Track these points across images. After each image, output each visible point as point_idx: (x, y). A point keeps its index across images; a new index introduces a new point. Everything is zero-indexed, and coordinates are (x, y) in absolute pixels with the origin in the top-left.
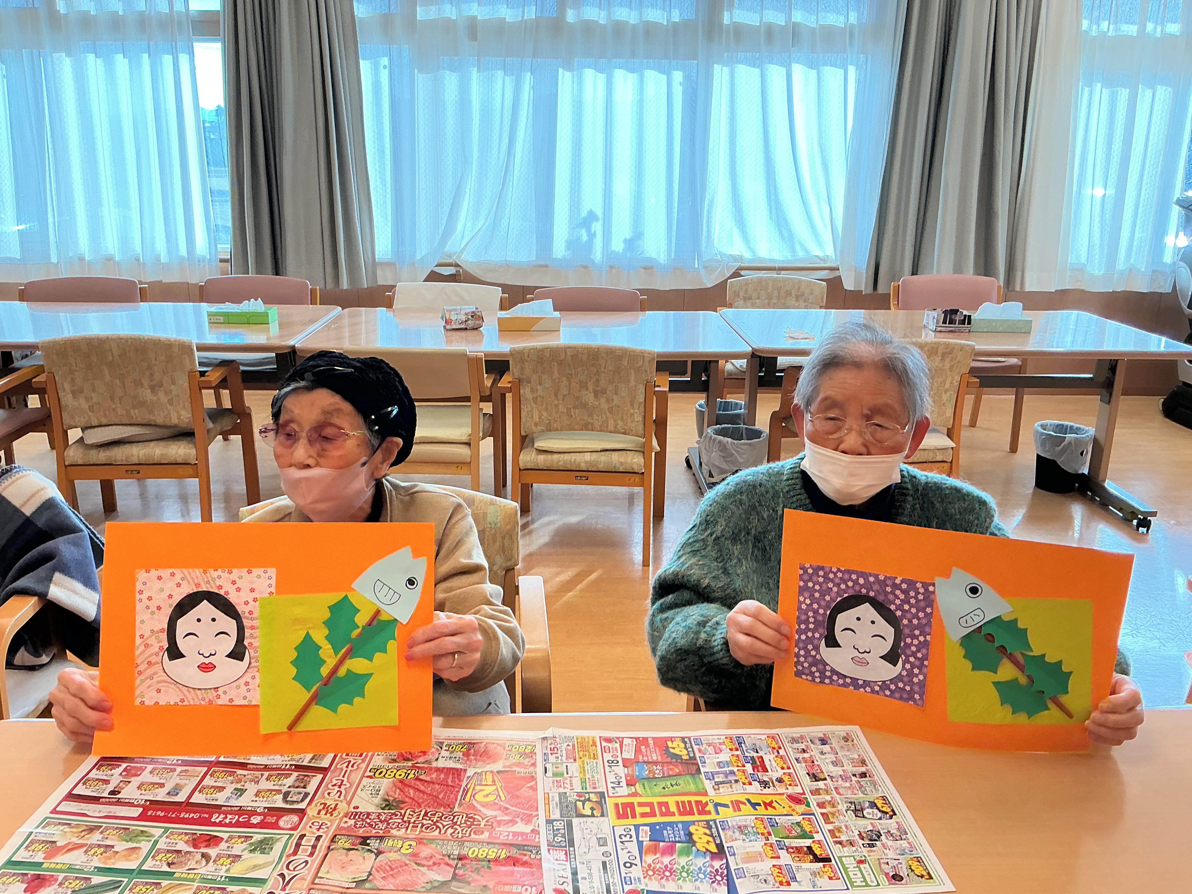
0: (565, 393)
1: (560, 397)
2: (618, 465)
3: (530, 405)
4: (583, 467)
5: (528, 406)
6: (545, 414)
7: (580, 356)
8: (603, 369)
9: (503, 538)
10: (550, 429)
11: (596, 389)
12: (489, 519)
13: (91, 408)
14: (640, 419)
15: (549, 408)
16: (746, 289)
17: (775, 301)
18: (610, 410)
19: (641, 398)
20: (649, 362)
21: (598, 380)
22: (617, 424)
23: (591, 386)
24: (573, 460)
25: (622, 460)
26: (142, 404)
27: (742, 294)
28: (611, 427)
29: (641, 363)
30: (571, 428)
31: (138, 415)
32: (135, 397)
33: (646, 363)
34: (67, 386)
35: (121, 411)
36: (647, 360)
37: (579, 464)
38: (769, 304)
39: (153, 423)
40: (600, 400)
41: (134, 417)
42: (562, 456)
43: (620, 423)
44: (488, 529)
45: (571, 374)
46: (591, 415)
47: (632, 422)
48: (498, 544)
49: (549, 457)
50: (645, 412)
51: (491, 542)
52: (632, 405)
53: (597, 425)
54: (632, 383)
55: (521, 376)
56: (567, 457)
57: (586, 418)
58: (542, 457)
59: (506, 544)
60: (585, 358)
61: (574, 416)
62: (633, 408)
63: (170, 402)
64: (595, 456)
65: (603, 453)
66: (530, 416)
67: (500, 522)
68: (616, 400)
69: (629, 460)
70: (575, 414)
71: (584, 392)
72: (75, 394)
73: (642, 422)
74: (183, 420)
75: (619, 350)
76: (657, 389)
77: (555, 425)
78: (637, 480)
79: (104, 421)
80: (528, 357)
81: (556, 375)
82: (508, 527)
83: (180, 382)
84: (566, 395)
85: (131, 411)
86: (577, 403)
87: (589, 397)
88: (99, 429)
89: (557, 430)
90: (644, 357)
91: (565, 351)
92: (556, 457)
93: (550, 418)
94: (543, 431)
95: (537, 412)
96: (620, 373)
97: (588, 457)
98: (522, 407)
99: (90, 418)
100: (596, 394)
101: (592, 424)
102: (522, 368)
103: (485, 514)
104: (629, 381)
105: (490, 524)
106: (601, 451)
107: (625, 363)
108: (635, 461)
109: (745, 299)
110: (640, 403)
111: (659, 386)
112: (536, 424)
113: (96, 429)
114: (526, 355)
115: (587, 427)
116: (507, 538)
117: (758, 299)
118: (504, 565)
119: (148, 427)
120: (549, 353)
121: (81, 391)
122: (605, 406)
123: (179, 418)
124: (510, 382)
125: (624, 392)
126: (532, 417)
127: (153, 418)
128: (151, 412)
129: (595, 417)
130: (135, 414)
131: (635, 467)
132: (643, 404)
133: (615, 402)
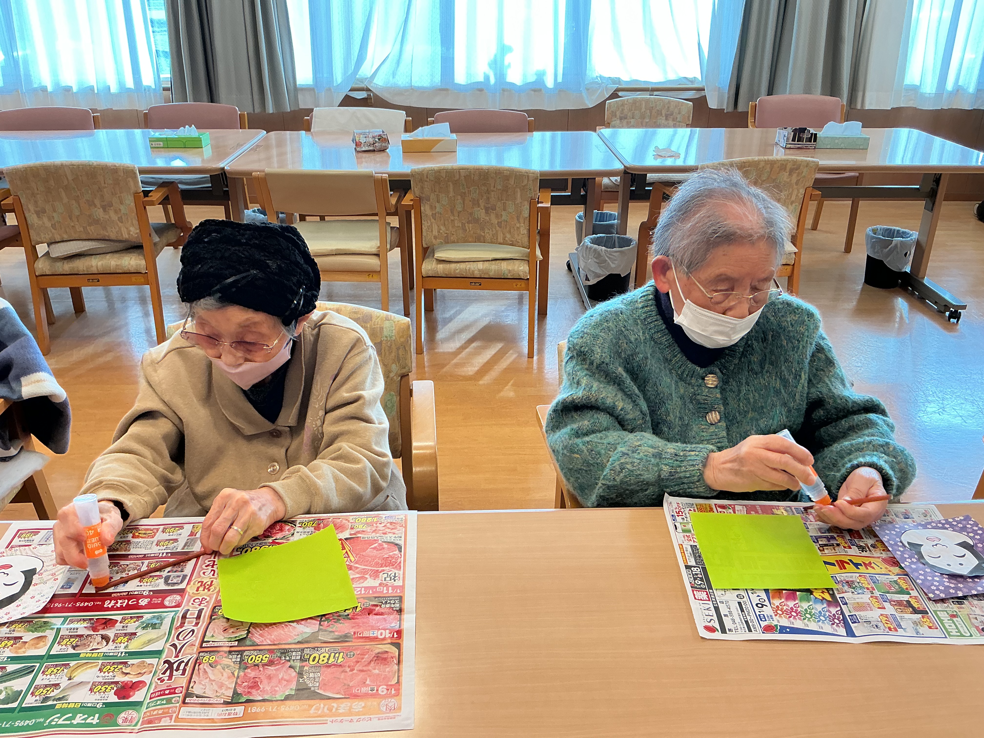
1: (456, 214)
2: (506, 272)
3: (430, 220)
4: (477, 274)
5: (429, 221)
6: (442, 228)
7: (473, 176)
8: (492, 188)
9: (398, 349)
10: (448, 241)
11: (487, 205)
12: (385, 333)
13: (53, 226)
14: (525, 232)
15: (446, 223)
16: (623, 110)
17: (647, 120)
18: (499, 224)
19: (526, 213)
20: (533, 180)
21: (488, 198)
22: (506, 237)
23: (482, 203)
24: (468, 268)
25: (510, 268)
26: (97, 222)
27: (618, 114)
28: (500, 240)
29: (525, 182)
30: (465, 241)
31: (93, 231)
32: (90, 216)
33: (531, 182)
34: (31, 207)
35: (79, 229)
36: (531, 179)
37: (473, 271)
38: (642, 124)
39: (107, 238)
40: (490, 215)
41: (91, 233)
42: (458, 265)
43: (508, 236)
44: (384, 342)
45: (465, 193)
46: (483, 229)
47: (518, 235)
48: (393, 354)
49: (448, 266)
50: (529, 226)
51: (387, 353)
52: (518, 220)
53: (488, 237)
54: (519, 200)
55: (421, 195)
56: (462, 266)
57: (478, 231)
58: (441, 266)
59: (401, 355)
60: (476, 178)
61: (468, 230)
62: (519, 222)
63: (120, 219)
64: (487, 264)
65: (493, 262)
66: (430, 231)
67: (395, 336)
68: (504, 216)
69: (516, 268)
70: (469, 228)
71: (476, 209)
72: (38, 213)
73: (527, 235)
74: (132, 235)
75: (507, 170)
76: (540, 205)
77: (452, 238)
78: (523, 285)
79: (66, 237)
80: (427, 177)
81: (451, 194)
82: (402, 340)
83: (127, 202)
84: (460, 211)
85: (88, 228)
86: (470, 219)
87: (480, 213)
88: (62, 244)
89: (454, 242)
90: (528, 176)
91: (459, 172)
92: (453, 266)
93: (448, 232)
94: (441, 243)
95: (436, 227)
96: (507, 192)
97: (480, 266)
98: (423, 222)
99: (53, 234)
100: (487, 210)
101: (484, 237)
102: (422, 188)
103: (382, 329)
104: (515, 199)
105: (386, 337)
106: (492, 260)
107: (512, 182)
108: (521, 268)
109: (621, 119)
110: (525, 219)
111: (542, 203)
112: (435, 238)
113: (59, 244)
114: (425, 177)
115: (479, 240)
116: (401, 349)
117: (633, 118)
118: (399, 372)
119: (103, 242)
120: (445, 174)
121: (44, 211)
122: (495, 221)
123: (129, 234)
124: (412, 200)
125: (511, 208)
126: (432, 231)
127: (107, 234)
128: (105, 228)
129: (486, 230)
130: (91, 230)
131: (521, 273)
132: (528, 219)
133: (504, 218)
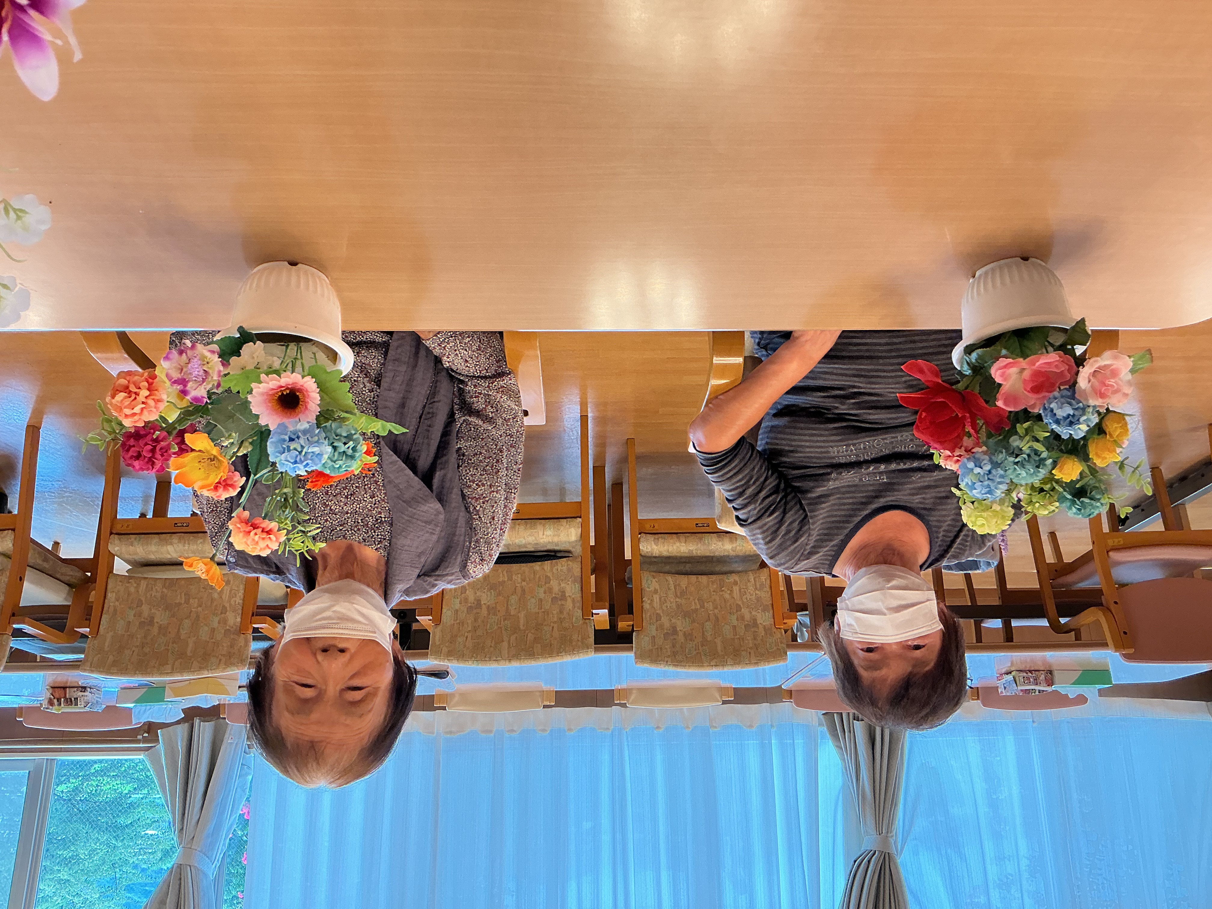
0: (186, 621)
1: (193, 615)
2: (136, 543)
3: (230, 605)
8: (137, 650)
11: (150, 627)
14: (109, 595)
18: (140, 604)
21: (145, 637)
23: (155, 630)
24: (187, 545)
25: (131, 548)
40: (149, 615)
43: (132, 590)
45: (174, 642)
47: (119, 591)
61: (183, 594)
68: (131, 615)
70: (181, 598)
71: (164, 622)
81: (192, 641)
84: (186, 618)
86: (177, 609)
87: (161, 617)
91: (173, 669)
100: (151, 622)
101: (164, 586)
107: (111, 658)
122: (145, 608)
125: (121, 625)
129: (159, 595)
131: (117, 542)
132: (104, 612)
133: (132, 613)
